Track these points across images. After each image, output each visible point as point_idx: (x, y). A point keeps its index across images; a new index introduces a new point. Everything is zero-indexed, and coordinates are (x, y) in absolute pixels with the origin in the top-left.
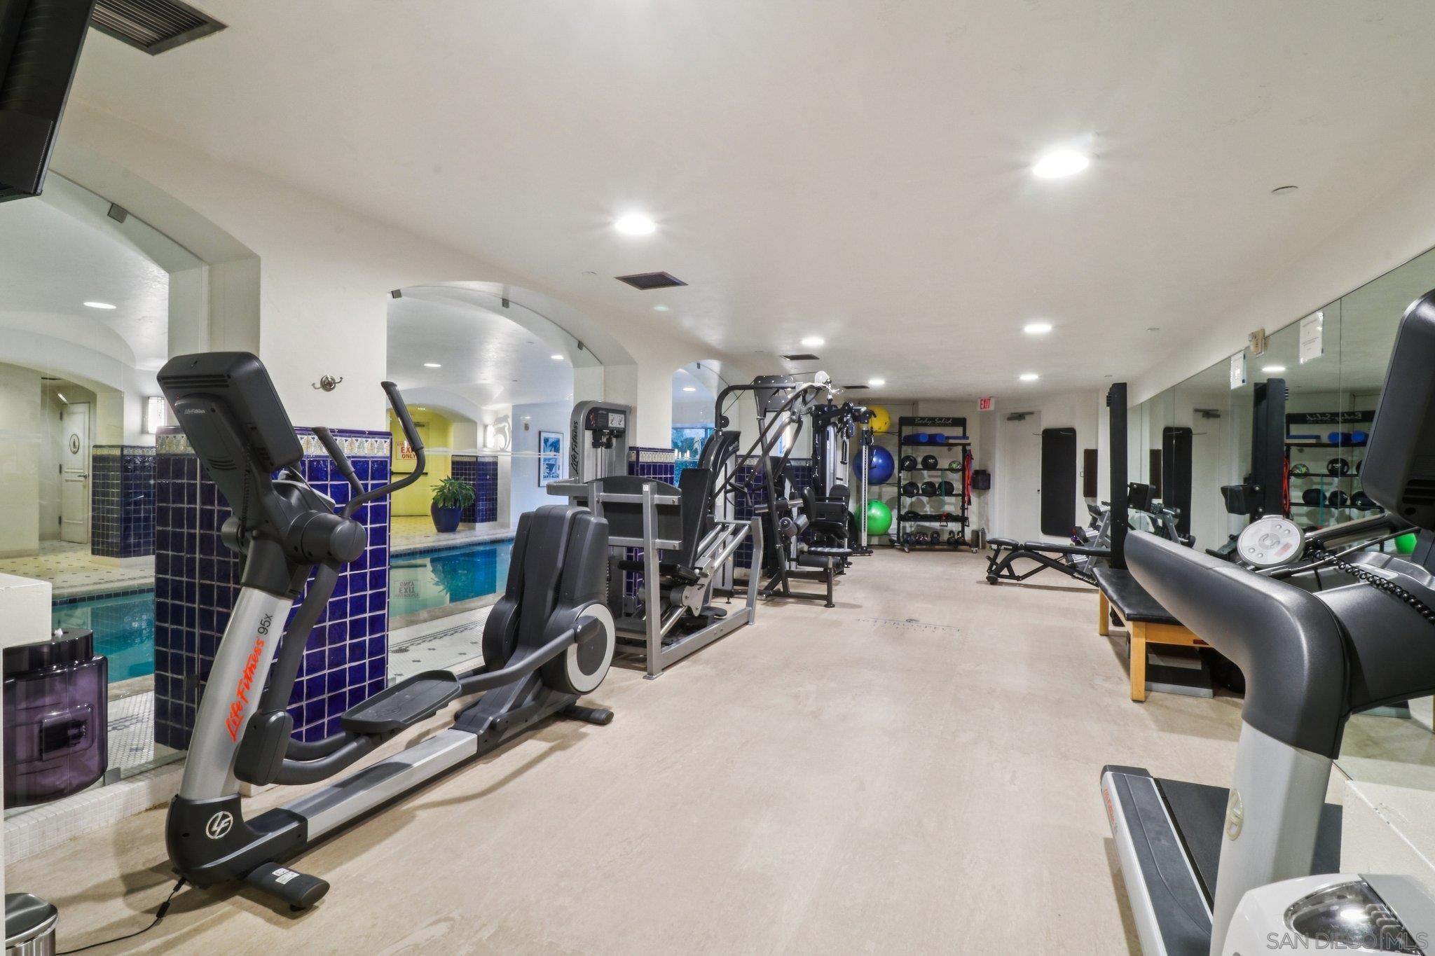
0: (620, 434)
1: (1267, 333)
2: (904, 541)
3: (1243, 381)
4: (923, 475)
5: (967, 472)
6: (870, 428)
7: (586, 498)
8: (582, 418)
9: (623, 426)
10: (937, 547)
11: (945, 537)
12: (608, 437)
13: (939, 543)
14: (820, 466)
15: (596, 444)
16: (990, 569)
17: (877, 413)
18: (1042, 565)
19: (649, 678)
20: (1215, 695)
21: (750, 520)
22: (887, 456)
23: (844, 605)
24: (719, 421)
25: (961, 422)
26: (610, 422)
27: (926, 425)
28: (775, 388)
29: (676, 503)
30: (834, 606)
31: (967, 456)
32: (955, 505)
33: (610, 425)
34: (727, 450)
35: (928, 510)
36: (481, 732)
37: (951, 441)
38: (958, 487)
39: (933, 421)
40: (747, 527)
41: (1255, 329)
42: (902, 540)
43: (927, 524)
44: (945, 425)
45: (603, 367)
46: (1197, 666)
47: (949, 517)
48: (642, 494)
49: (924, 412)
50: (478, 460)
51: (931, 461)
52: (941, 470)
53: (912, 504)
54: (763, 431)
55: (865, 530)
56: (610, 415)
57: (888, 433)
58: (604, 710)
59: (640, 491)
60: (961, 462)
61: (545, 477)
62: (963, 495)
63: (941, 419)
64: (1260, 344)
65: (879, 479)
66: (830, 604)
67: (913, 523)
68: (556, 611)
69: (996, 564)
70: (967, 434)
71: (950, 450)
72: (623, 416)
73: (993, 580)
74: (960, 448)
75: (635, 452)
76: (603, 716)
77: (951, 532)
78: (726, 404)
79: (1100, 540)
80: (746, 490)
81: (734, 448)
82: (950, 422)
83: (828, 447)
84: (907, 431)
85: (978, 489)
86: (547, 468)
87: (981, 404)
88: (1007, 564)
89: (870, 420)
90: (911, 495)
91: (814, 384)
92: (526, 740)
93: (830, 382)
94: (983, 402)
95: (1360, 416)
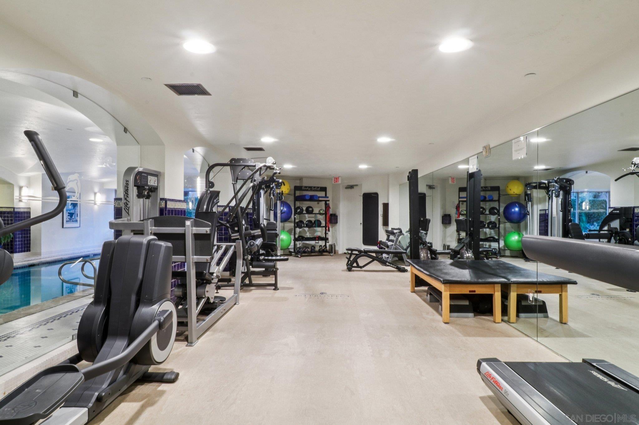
0: (154, 190)
1: (491, 147)
2: (297, 251)
3: (477, 169)
4: (305, 216)
5: (327, 215)
6: (281, 192)
7: (142, 231)
8: (132, 179)
9: (156, 185)
10: (313, 254)
11: (317, 249)
12: (148, 191)
13: (315, 252)
14: (256, 212)
15: (140, 196)
16: (348, 264)
17: (285, 184)
18: (371, 260)
19: (190, 346)
20: (475, 316)
21: (235, 243)
22: (289, 207)
23: (284, 288)
24: (208, 185)
25: (324, 189)
26: (149, 181)
27: (307, 190)
28: (243, 165)
29: (209, 232)
30: (278, 289)
31: (327, 207)
32: (321, 232)
33: (149, 184)
34: (213, 202)
35: (308, 235)
36: (91, 405)
37: (320, 199)
38: (323, 223)
39: (311, 189)
40: (233, 247)
41: (485, 145)
42: (296, 251)
43: (307, 242)
44: (317, 191)
45: (139, 146)
46: (466, 303)
47: (320, 238)
48: (184, 227)
49: (305, 183)
50: (15, 210)
51: (310, 209)
52: (315, 214)
53: (300, 232)
54: (236, 191)
55: (279, 247)
56: (149, 177)
57: (289, 194)
58: (172, 372)
59: (183, 225)
60: (324, 209)
61: (67, 221)
62: (326, 227)
63: (315, 187)
64: (488, 152)
65: (285, 220)
66: (276, 288)
67: (300, 242)
68: (139, 309)
69: (351, 261)
70: (327, 196)
71: (318, 203)
72: (156, 178)
73: (349, 270)
74: (324, 202)
75: (164, 201)
76: (173, 377)
77: (320, 246)
78: (211, 175)
79: (394, 246)
80: (228, 225)
81: (217, 200)
82: (319, 189)
83: (261, 202)
84: (298, 193)
85: (332, 223)
86: (69, 215)
87: (335, 180)
88: (355, 260)
89: (281, 187)
90: (300, 227)
91: (266, 164)
92: (120, 404)
93: (275, 164)
94: (335, 179)
95: (490, 188)
